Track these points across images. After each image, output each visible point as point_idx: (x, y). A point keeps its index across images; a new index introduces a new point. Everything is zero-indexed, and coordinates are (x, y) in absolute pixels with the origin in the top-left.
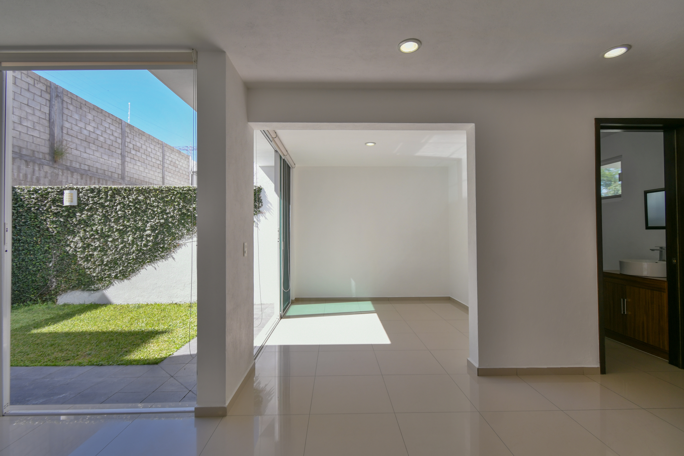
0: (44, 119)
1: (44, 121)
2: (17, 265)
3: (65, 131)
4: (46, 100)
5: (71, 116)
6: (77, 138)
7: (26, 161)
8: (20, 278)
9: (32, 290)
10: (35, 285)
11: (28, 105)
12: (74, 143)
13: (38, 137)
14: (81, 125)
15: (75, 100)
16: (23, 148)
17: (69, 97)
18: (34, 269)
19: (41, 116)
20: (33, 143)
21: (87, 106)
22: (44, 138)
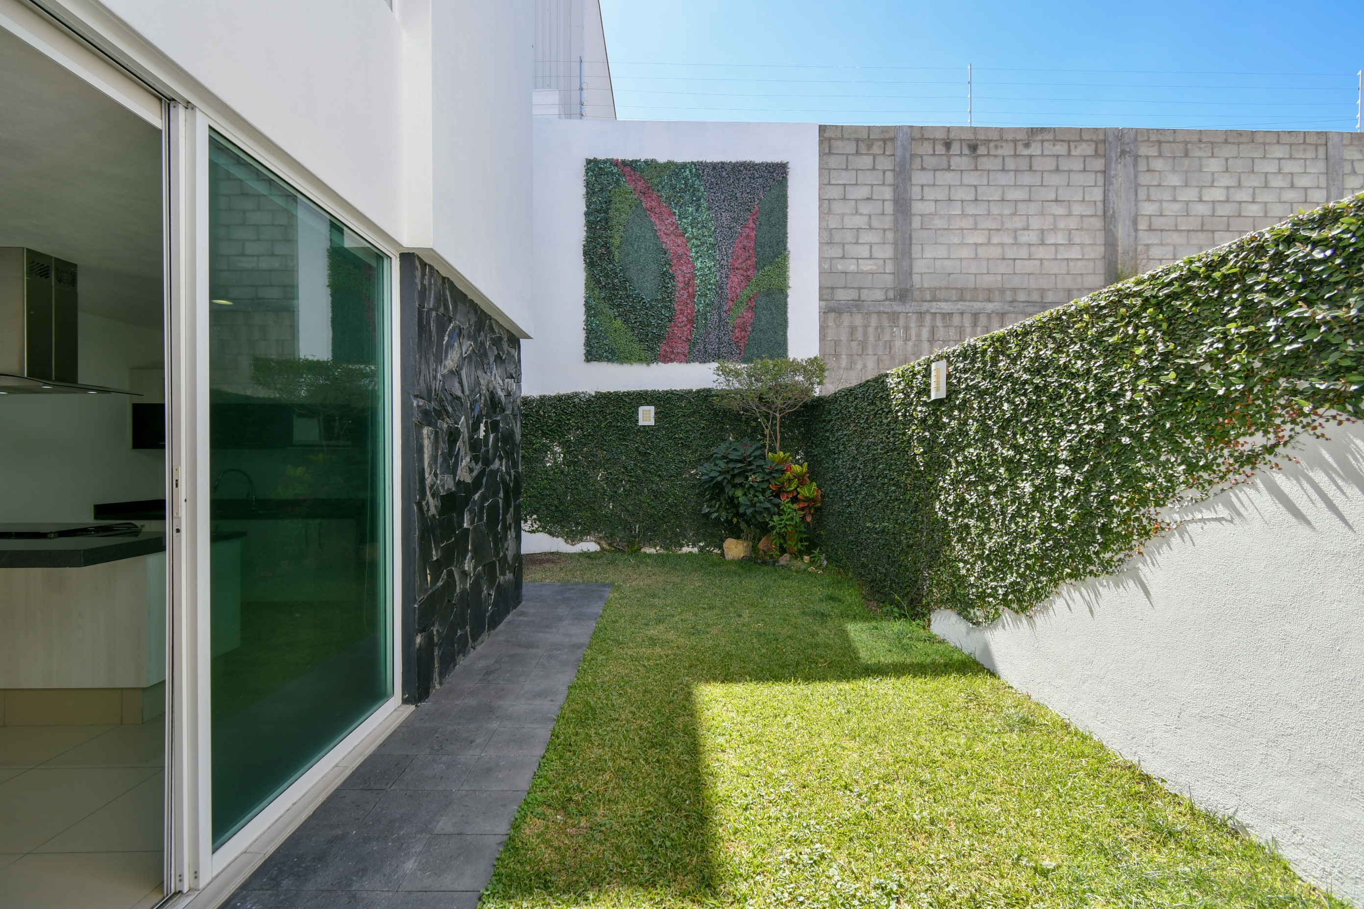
0: (1091, 216)
1: (1092, 220)
3: (1143, 225)
4: (1096, 172)
5: (1159, 185)
6: (1176, 230)
11: (1056, 201)
12: (1167, 245)
13: (1079, 259)
14: (1190, 194)
15: (1170, 142)
16: (1048, 290)
17: (1153, 142)
19: (1085, 213)
20: (1068, 274)
21: (1205, 143)
22: (1092, 256)
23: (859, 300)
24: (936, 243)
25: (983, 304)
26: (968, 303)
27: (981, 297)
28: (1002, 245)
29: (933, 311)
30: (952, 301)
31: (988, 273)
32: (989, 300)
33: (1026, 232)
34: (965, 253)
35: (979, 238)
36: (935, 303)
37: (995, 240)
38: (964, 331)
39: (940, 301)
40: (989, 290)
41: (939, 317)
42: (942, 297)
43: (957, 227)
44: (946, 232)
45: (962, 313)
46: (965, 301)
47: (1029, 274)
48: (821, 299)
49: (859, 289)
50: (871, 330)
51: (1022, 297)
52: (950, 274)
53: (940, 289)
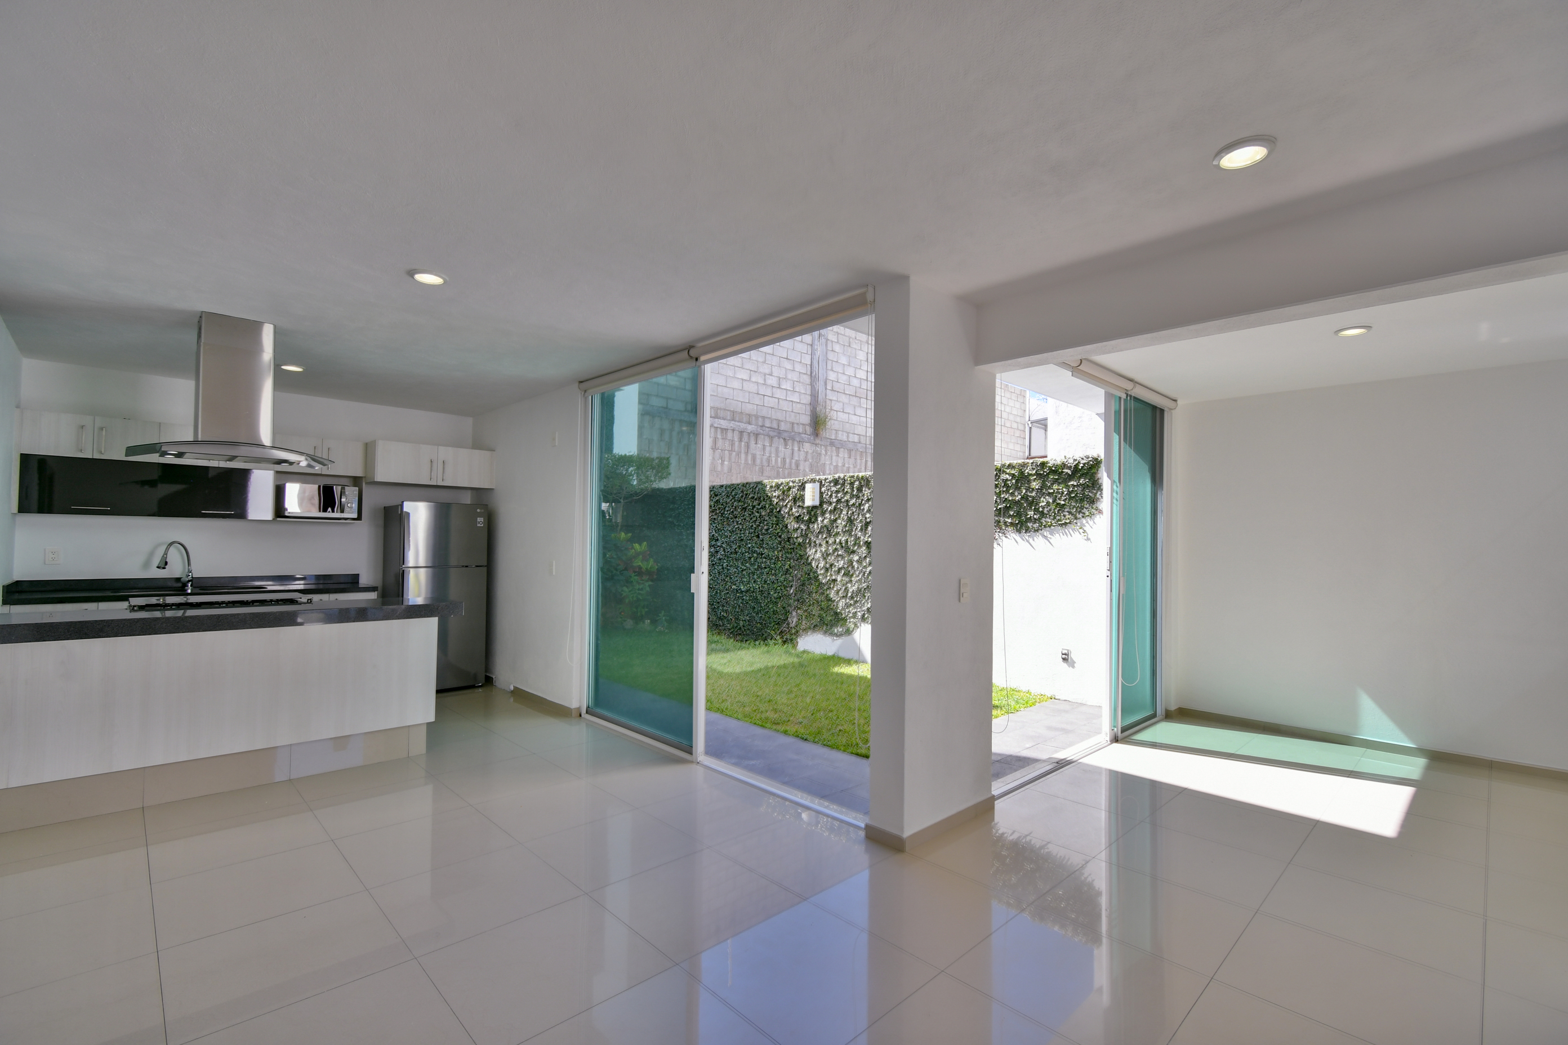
0: (805, 374)
1: (805, 376)
2: (759, 588)
3: (829, 387)
4: (808, 344)
5: (837, 362)
6: (844, 393)
7: (785, 439)
8: (762, 607)
9: (773, 624)
10: (776, 618)
11: (787, 359)
12: (840, 402)
13: (798, 403)
14: (850, 371)
15: (842, 335)
16: (782, 421)
17: (835, 332)
18: (775, 595)
19: (801, 371)
20: (792, 412)
21: (858, 340)
22: (804, 402)
23: (667, 408)
24: (718, 373)
25: (746, 425)
26: (737, 423)
27: (745, 420)
28: (757, 383)
29: (716, 425)
30: (727, 420)
31: (749, 403)
32: (749, 423)
33: (771, 377)
34: (736, 384)
35: (743, 375)
36: (717, 420)
37: (753, 379)
38: (734, 444)
39: (720, 418)
40: (749, 415)
41: (719, 430)
42: (721, 416)
43: (731, 364)
44: (725, 366)
45: (733, 430)
46: (735, 421)
47: (772, 408)
48: (640, 403)
49: (667, 399)
50: (675, 434)
51: (768, 424)
52: (726, 399)
53: (721, 409)
